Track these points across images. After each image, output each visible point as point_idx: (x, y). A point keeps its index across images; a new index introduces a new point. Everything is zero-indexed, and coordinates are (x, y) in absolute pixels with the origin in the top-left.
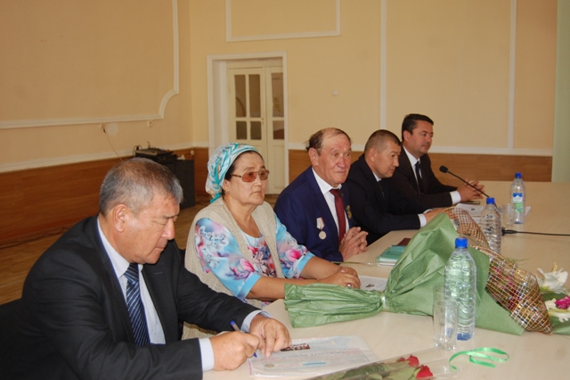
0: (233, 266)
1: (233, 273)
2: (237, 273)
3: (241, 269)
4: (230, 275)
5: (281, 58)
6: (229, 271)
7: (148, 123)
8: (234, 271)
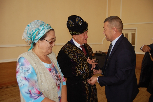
0: (30, 89)
1: (29, 93)
2: (32, 93)
3: (33, 92)
4: (27, 93)
5: (135, 29)
6: (27, 91)
7: (99, 45)
8: (30, 91)
